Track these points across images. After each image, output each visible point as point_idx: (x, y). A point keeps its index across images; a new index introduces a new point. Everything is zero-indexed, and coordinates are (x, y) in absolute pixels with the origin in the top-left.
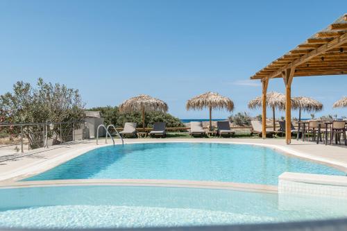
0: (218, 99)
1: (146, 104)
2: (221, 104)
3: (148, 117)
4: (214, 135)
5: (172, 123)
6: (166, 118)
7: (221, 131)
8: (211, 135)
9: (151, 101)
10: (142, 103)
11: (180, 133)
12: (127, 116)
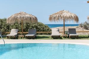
0: (68, 15)
1: (23, 17)
2: (70, 18)
3: (28, 25)
4: (66, 38)
5: (43, 28)
6: (39, 26)
7: (70, 35)
8: (64, 37)
9: (26, 16)
10: (20, 17)
11: (46, 36)
12: (16, 24)
